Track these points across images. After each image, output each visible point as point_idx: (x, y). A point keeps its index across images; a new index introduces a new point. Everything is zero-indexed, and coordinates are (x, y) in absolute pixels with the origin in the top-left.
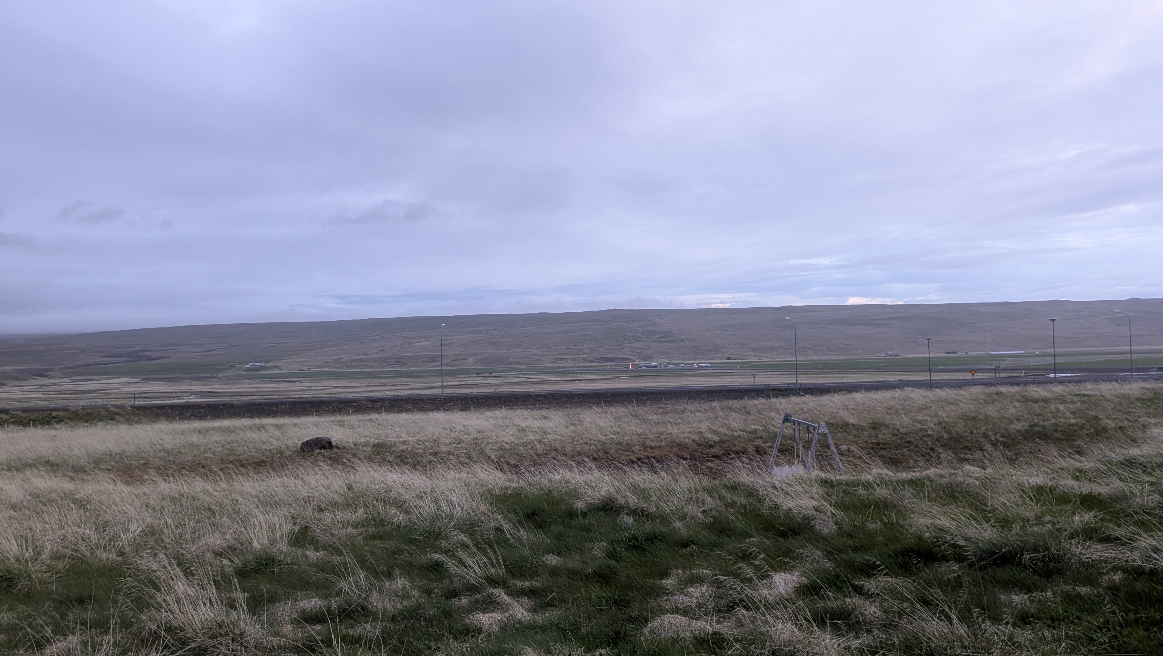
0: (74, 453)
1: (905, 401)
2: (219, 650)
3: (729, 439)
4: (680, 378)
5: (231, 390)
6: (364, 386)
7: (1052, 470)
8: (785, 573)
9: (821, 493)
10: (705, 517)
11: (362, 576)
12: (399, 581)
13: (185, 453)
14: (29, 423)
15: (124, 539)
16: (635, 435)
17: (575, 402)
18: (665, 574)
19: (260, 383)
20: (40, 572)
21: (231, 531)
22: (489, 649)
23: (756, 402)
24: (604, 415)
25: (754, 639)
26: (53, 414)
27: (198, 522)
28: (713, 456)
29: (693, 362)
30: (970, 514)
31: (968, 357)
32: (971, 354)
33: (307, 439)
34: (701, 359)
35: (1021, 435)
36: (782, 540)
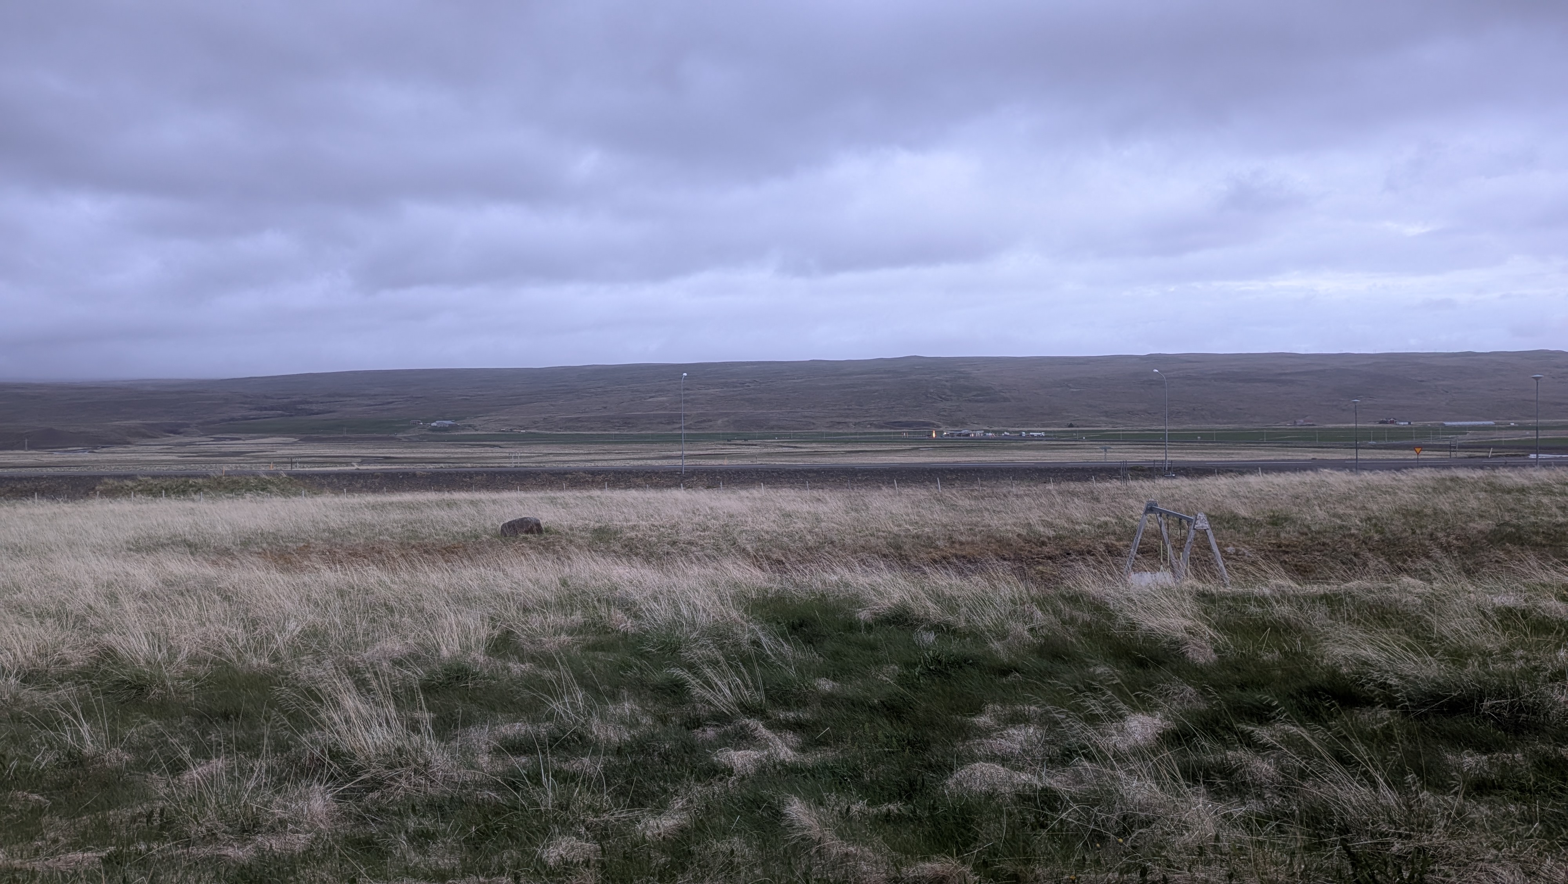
0: (216, 531)
1: (1319, 487)
2: (397, 784)
3: (1069, 534)
4: (1002, 452)
5: (412, 455)
6: (582, 454)
7: (1527, 586)
8: (1143, 714)
9: (1196, 609)
10: (1033, 637)
11: (580, 695)
12: (626, 704)
13: (356, 535)
14: (161, 492)
15: (280, 641)
16: (938, 526)
17: (858, 480)
18: (978, 710)
19: (449, 446)
20: (176, 679)
21: (414, 634)
22: (742, 796)
23: (1108, 485)
24: (897, 499)
25: (1098, 800)
26: (190, 482)
27: (372, 621)
28: (1045, 557)
29: (1021, 429)
30: (1407, 642)
31: (1411, 429)
32: (1416, 424)
33: (509, 520)
34: (1032, 425)
35: (1486, 538)
36: (1140, 671)
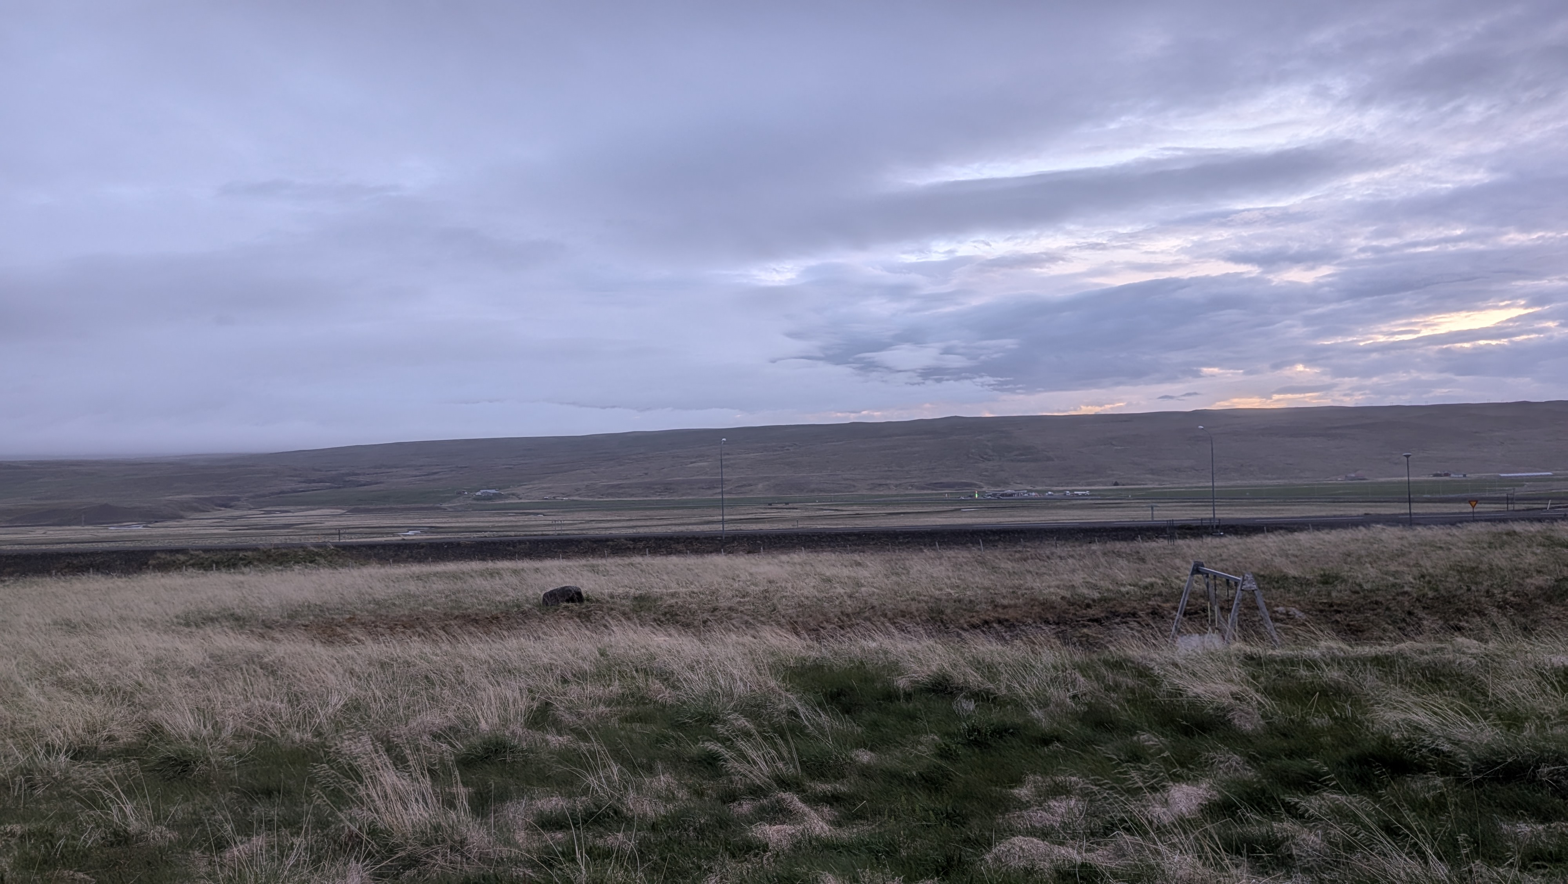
0: (265, 604)
1: (1371, 544)
2: (433, 861)
3: (1114, 596)
4: (1046, 511)
5: (458, 525)
6: (624, 520)
8: (1187, 784)
9: (1243, 674)
10: (1076, 705)
11: (615, 770)
12: (662, 778)
13: (400, 606)
14: (211, 566)
15: (322, 716)
16: (980, 589)
17: (900, 543)
18: (1018, 781)
19: (493, 515)
20: (221, 755)
21: (454, 707)
22: (777, 873)
23: (1154, 544)
24: (937, 562)
25: (1140, 875)
26: (241, 555)
27: (414, 694)
28: (1089, 621)
29: (1065, 488)
30: (1461, 706)
31: (1467, 481)
32: (1471, 476)
33: (551, 589)
34: (1077, 484)
35: (1544, 594)
36: (1185, 739)
